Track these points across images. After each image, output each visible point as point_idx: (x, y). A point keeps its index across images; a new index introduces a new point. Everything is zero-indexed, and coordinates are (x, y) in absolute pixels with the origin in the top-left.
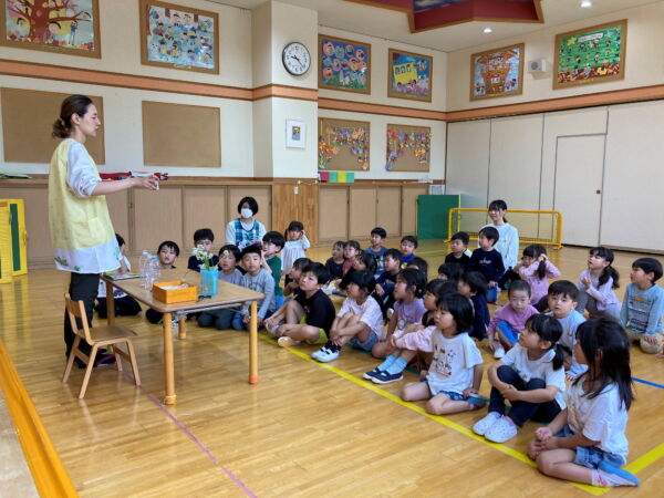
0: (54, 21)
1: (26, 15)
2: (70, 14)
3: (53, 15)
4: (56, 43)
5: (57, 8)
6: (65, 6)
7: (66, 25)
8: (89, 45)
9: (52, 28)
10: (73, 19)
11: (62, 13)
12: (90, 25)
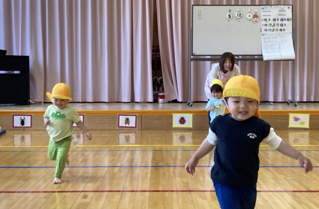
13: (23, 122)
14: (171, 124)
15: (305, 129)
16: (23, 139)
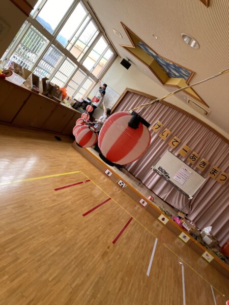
14: (158, 217)
15: (208, 262)
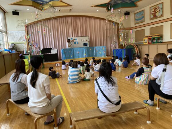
0: (157, 13)
1: (153, 13)
2: (159, 10)
3: (156, 11)
4: (157, 17)
5: (157, 10)
6: (158, 9)
7: (158, 13)
8: (162, 15)
9: (156, 14)
10: (159, 11)
11: (158, 10)
12: (162, 11)
13: (58, 65)
16: (58, 68)
